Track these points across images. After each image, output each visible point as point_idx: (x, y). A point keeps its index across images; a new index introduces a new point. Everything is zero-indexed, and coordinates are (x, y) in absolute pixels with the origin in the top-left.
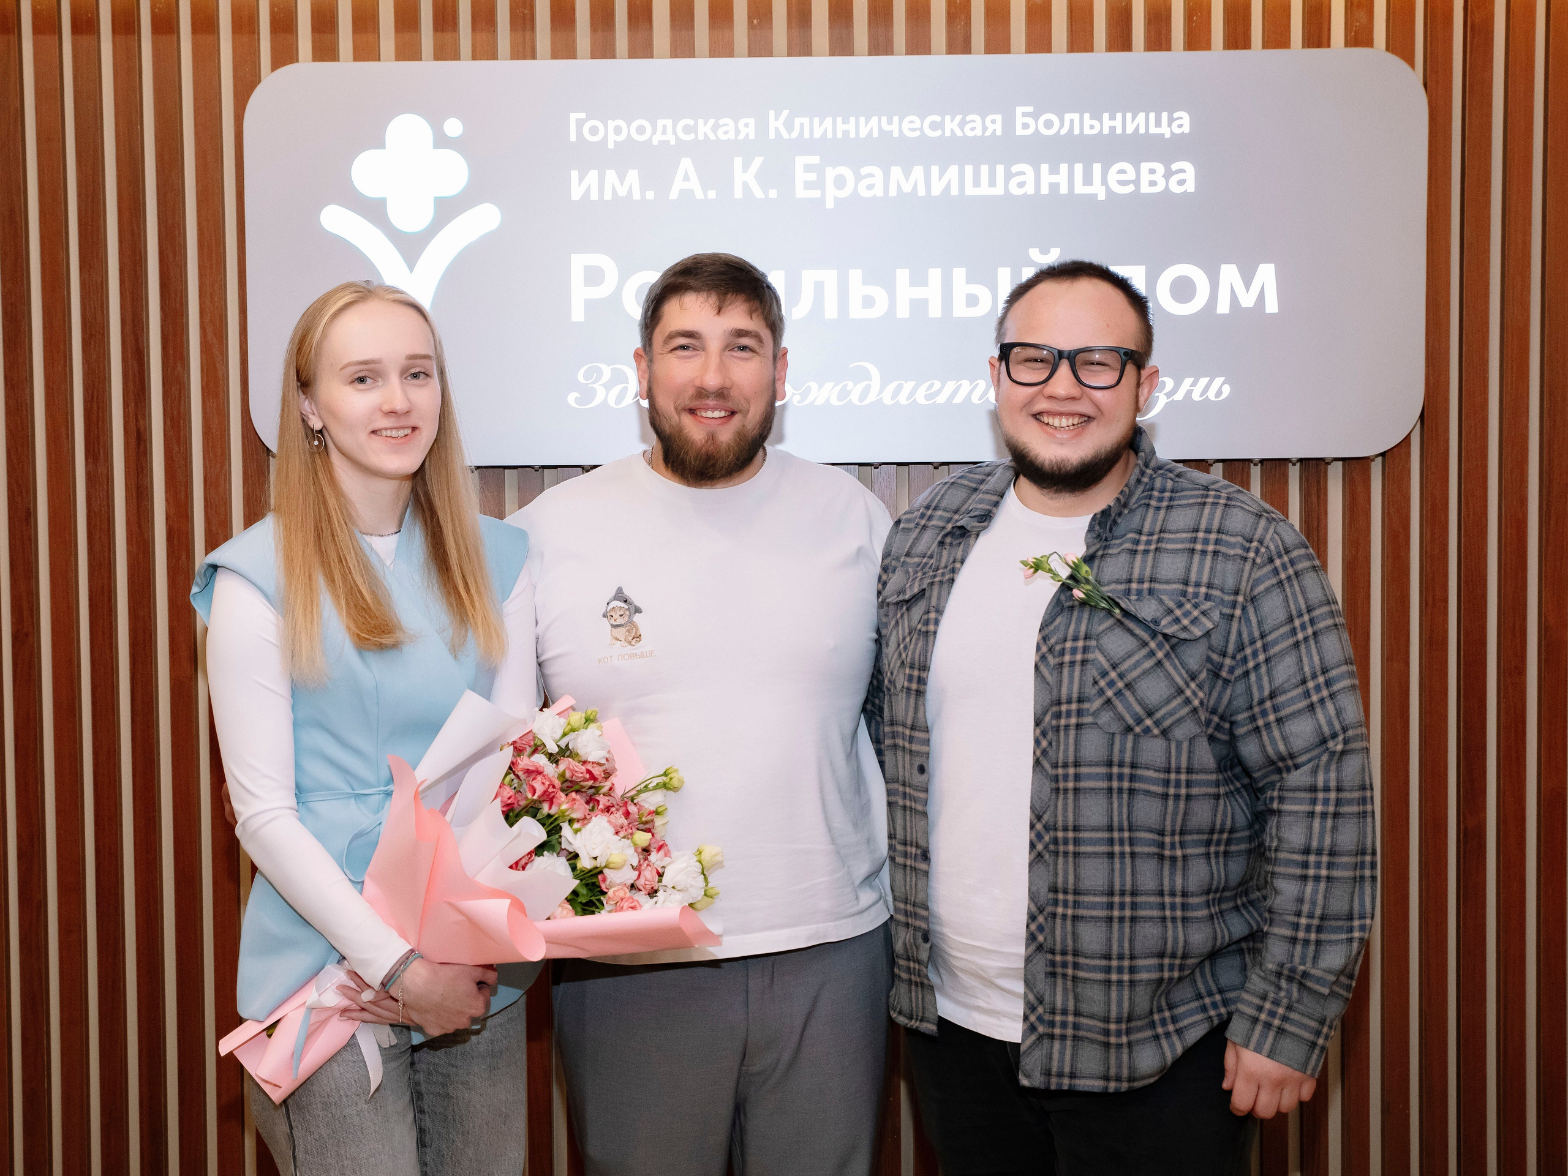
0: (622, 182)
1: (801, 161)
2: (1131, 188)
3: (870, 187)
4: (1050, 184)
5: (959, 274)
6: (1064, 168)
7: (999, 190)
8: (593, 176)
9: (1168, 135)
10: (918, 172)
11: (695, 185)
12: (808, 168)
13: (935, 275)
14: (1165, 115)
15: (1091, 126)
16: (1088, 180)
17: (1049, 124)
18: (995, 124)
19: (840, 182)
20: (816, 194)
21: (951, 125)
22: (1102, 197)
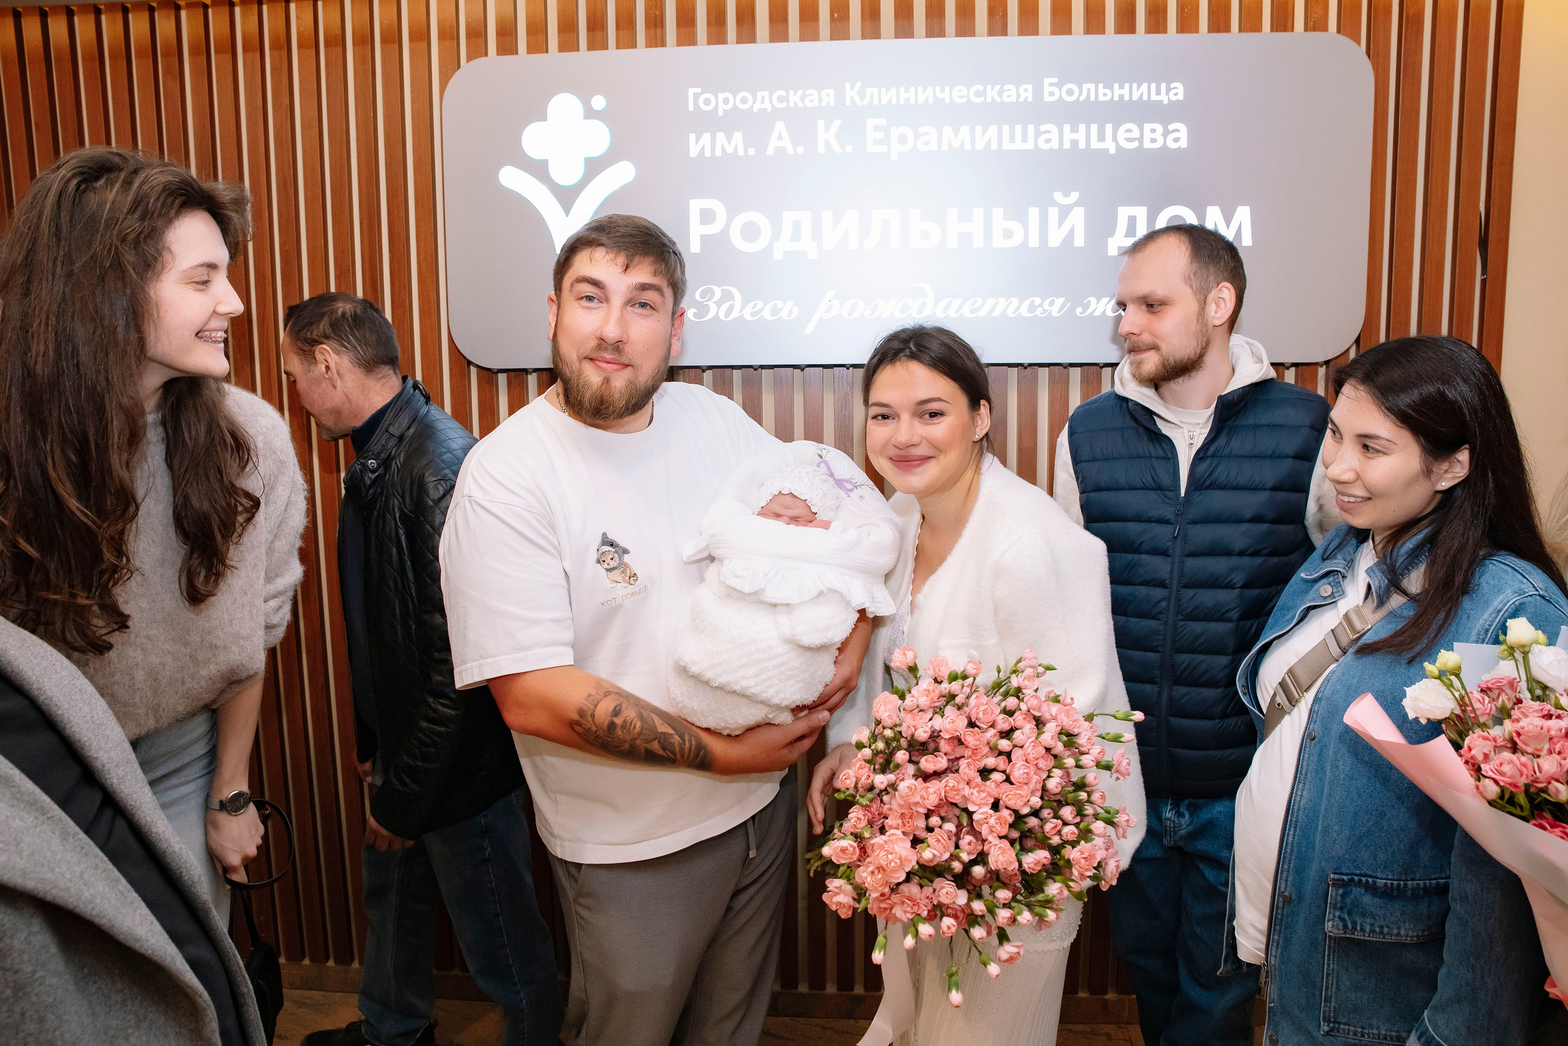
0: (729, 142)
1: (871, 123)
2: (1136, 144)
3: (927, 143)
4: (1072, 141)
5: (998, 213)
6: (1082, 127)
7: (1030, 145)
8: (706, 137)
9: (1166, 102)
10: (965, 130)
11: (787, 143)
12: (877, 128)
13: (978, 213)
14: (1163, 86)
15: (1104, 94)
16: (1101, 138)
17: (1070, 92)
18: (1027, 92)
19: (903, 139)
20: (883, 149)
21: (992, 93)
22: (1112, 151)
